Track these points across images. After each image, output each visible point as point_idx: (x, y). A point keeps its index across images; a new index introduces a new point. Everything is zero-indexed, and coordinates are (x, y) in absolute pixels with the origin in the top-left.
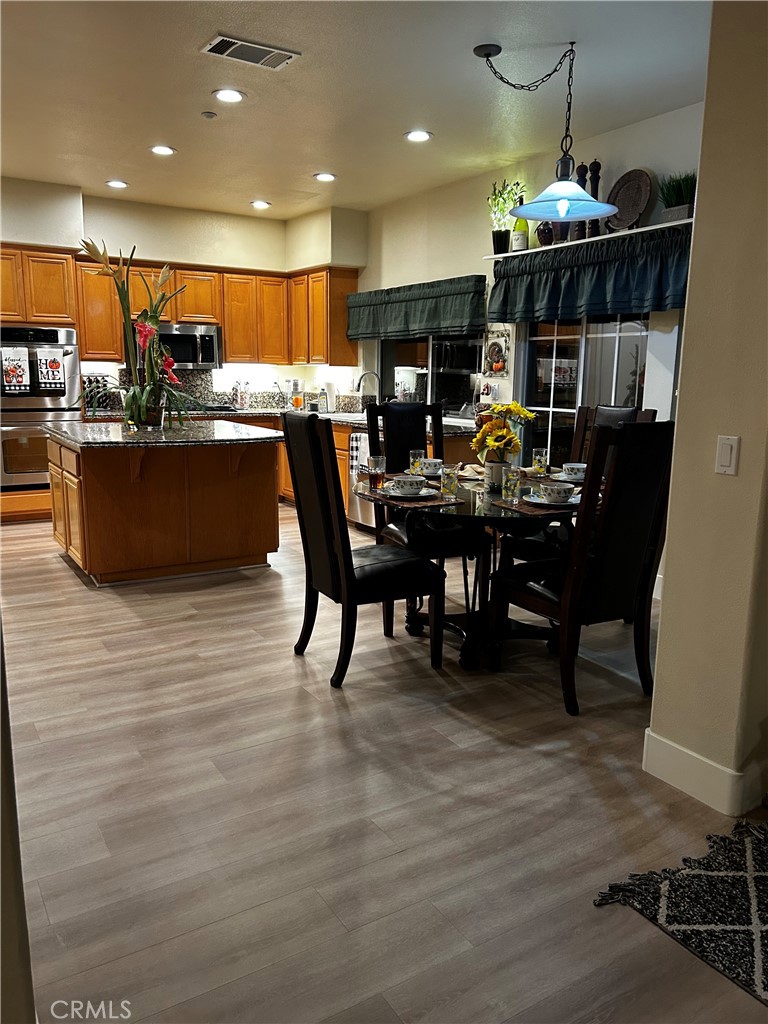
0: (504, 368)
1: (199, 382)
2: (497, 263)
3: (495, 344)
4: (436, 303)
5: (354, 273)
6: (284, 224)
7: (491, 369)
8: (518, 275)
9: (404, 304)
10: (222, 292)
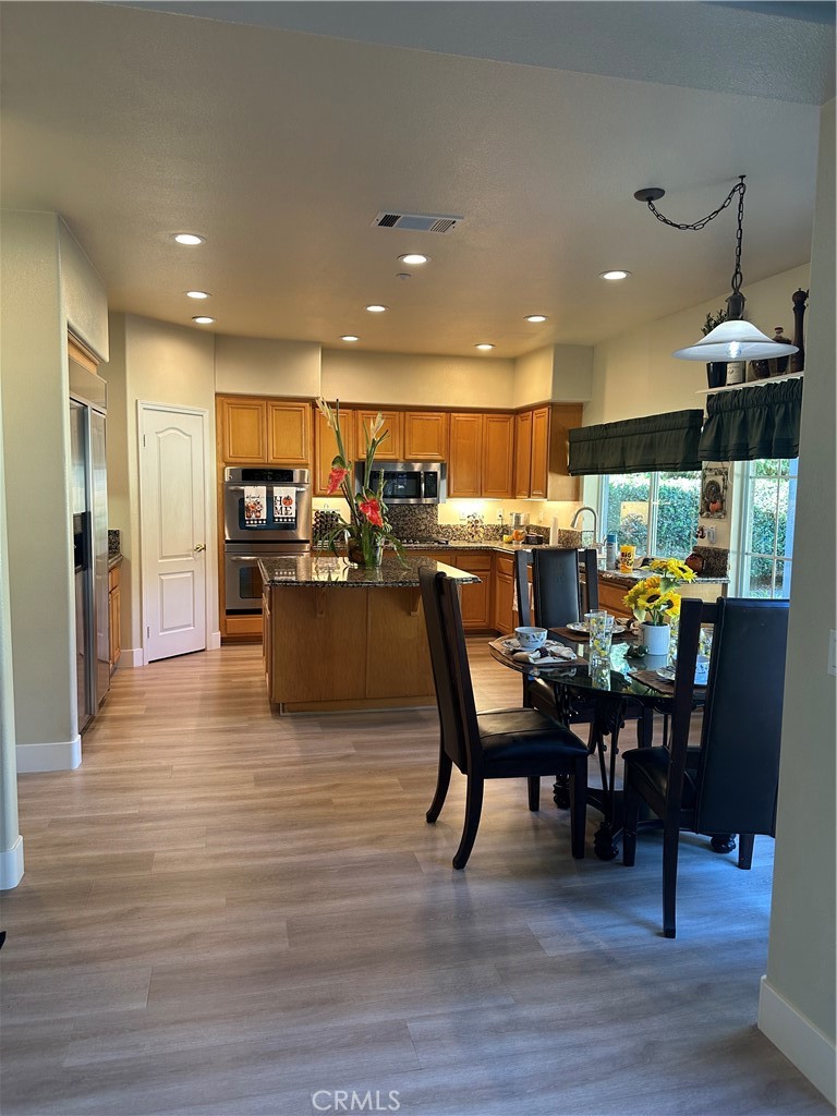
0: (722, 509)
1: (424, 516)
2: (710, 397)
3: (712, 483)
4: (652, 439)
5: (578, 408)
6: (512, 363)
7: (708, 510)
8: (731, 410)
9: (620, 439)
10: (449, 431)
